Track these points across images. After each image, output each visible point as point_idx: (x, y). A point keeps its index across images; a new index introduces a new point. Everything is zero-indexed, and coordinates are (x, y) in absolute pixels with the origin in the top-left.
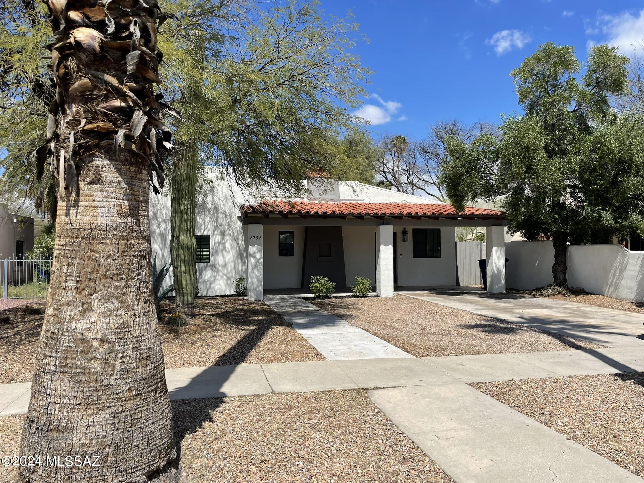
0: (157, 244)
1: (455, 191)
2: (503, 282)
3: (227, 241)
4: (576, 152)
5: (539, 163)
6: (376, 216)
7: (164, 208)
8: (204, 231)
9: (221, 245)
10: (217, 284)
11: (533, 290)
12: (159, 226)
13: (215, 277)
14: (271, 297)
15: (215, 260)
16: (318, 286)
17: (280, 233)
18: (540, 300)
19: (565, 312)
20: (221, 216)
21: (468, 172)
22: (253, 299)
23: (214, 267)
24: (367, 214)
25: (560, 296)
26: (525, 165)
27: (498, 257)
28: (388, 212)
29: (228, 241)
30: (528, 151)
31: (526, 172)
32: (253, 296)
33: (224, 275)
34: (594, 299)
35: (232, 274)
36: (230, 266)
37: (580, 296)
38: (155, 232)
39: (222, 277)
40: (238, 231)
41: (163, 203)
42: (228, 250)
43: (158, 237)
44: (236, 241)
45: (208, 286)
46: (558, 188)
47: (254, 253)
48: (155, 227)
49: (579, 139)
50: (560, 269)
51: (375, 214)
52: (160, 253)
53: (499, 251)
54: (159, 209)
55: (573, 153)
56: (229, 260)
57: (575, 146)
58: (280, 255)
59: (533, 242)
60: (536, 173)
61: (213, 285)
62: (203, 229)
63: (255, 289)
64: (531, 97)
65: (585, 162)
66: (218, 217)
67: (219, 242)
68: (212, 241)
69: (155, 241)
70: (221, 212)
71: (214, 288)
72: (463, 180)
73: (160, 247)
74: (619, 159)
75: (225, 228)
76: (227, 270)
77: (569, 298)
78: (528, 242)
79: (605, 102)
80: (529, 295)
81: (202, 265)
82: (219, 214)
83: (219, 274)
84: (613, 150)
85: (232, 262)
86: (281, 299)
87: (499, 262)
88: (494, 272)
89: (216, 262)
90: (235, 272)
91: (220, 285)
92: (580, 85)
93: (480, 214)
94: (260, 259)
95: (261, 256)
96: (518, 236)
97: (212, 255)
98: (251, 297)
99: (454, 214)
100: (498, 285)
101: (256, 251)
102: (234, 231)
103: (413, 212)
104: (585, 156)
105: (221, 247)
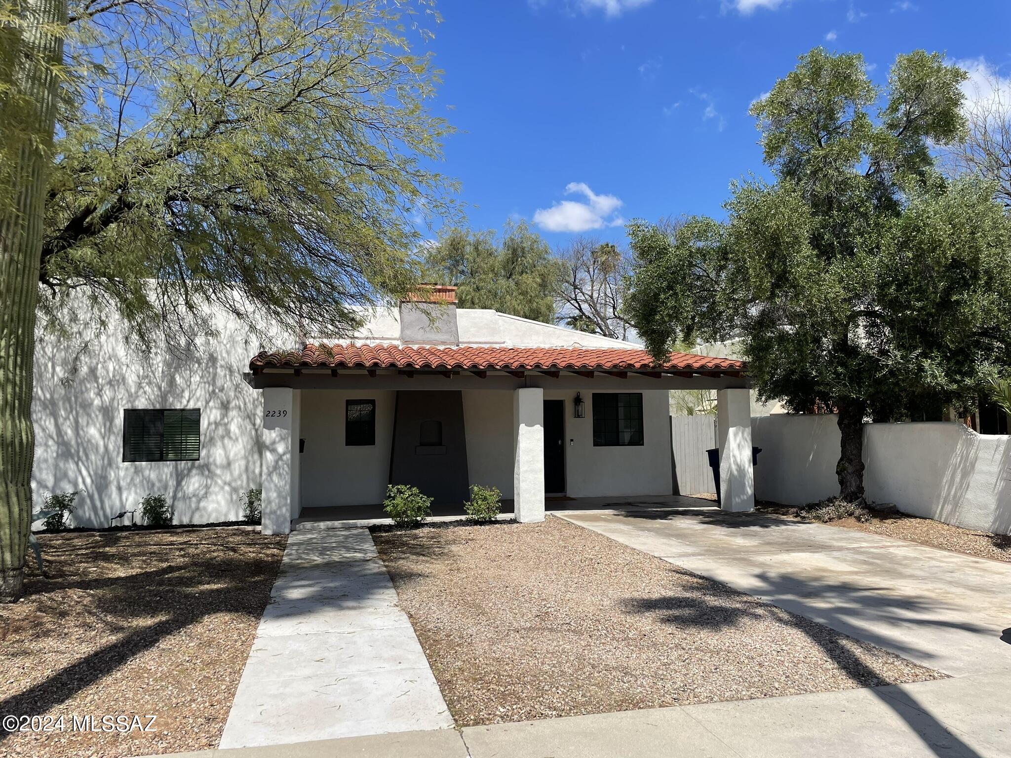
0: (95, 426)
1: (648, 323)
2: (750, 491)
3: (232, 419)
4: (873, 249)
5: (798, 267)
6: (508, 370)
7: (110, 358)
8: (188, 401)
9: (220, 428)
10: (213, 500)
11: (802, 509)
12: (99, 394)
13: (207, 487)
14: (308, 525)
15: (208, 456)
16: (398, 505)
17: (349, 403)
18: (814, 530)
19: (855, 562)
20: (222, 374)
21: (670, 287)
22: (268, 532)
23: (206, 469)
24: (491, 366)
25: (852, 520)
26: (772, 272)
27: (739, 446)
28: (530, 362)
29: (235, 420)
30: (777, 245)
31: (775, 286)
32: (270, 527)
33: (225, 483)
34: (916, 528)
35: (242, 482)
36: (238, 466)
37: (889, 521)
38: (92, 404)
39: (222, 488)
40: (254, 401)
41: (110, 350)
42: (234, 437)
43: (97, 413)
44: (250, 419)
45: (193, 506)
46: (839, 315)
47: (274, 443)
48: (92, 395)
49: (877, 224)
50: (850, 469)
51: (506, 366)
52: (101, 443)
53: (740, 434)
54: (101, 360)
55: (865, 251)
56: (236, 455)
57: (870, 237)
58: (348, 443)
59: (804, 417)
60: (794, 287)
61: (202, 504)
62: (187, 398)
63: (273, 512)
64: (786, 150)
65: (887, 266)
66: (215, 375)
67: (217, 421)
68: (204, 420)
69: (90, 422)
70: (222, 366)
71: (205, 508)
72: (663, 302)
73: (101, 433)
74: (952, 258)
75: (229, 396)
76: (231, 474)
77: (867, 524)
78: (796, 418)
79: (927, 161)
80: (796, 517)
81: (183, 465)
82: (219, 370)
83: (216, 483)
84: (940, 240)
85: (242, 458)
86: (328, 529)
87: (741, 454)
88: (732, 474)
89: (211, 460)
90: (248, 478)
91: (218, 503)
92: (877, 125)
93: (702, 366)
94: (284, 454)
95: (287, 448)
96: (777, 407)
97: (203, 447)
98: (267, 529)
99: (653, 368)
100: (739, 497)
101: (277, 439)
102: (247, 401)
103: (577, 363)
104: (888, 254)
105: (221, 431)
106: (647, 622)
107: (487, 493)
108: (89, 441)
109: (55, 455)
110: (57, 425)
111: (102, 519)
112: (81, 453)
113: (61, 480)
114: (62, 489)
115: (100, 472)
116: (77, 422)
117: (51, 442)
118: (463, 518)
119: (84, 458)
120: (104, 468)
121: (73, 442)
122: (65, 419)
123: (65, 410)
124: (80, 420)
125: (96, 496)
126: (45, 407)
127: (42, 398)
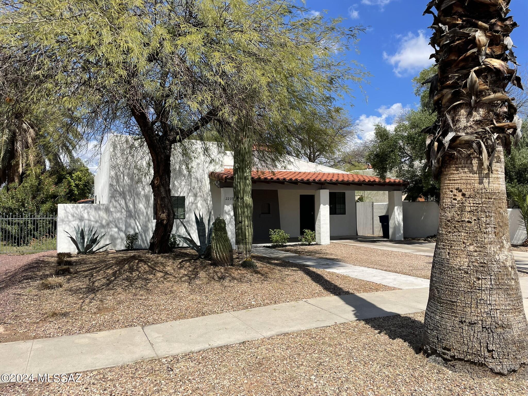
0: (142, 203)
2: (402, 232)
3: (198, 201)
8: (180, 193)
11: (427, 238)
15: (190, 217)
20: (194, 181)
23: (188, 223)
27: (398, 214)
29: (200, 202)
38: (140, 193)
39: (195, 231)
40: (207, 194)
42: (200, 209)
43: (143, 198)
44: (205, 201)
48: (140, 190)
51: (319, 181)
52: (145, 211)
53: (399, 209)
59: (419, 203)
66: (191, 181)
67: (193, 202)
68: (187, 201)
69: (140, 201)
70: (194, 178)
73: (144, 206)
75: (197, 191)
78: (415, 203)
81: (179, 221)
82: (193, 179)
83: (193, 229)
87: (399, 217)
88: (395, 224)
89: (190, 219)
94: (232, 216)
95: (233, 214)
97: (187, 213)
100: (398, 234)
101: (230, 210)
102: (204, 193)
105: (194, 206)
108: (140, 210)
109: (125, 216)
110: (126, 203)
111: (146, 245)
112: (136, 215)
113: (128, 227)
114: (129, 232)
115: (144, 224)
116: (134, 201)
117: (123, 211)
118: (300, 243)
119: (138, 218)
120: (146, 222)
121: (133, 211)
122: (129, 200)
123: (129, 196)
124: (136, 201)
125: (143, 235)
126: (120, 195)
127: (119, 190)
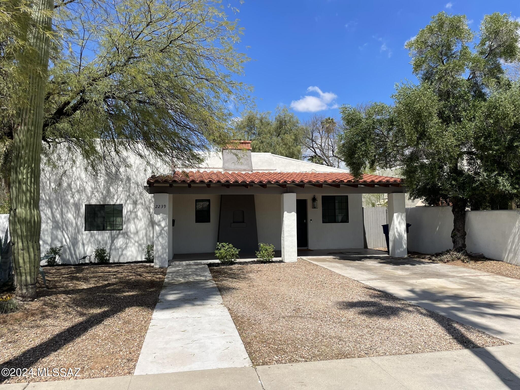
0: (71, 213)
1: (351, 159)
2: (405, 246)
3: (139, 209)
4: (471, 118)
5: (431, 128)
6: (278, 184)
7: (78, 179)
8: (117, 200)
9: (133, 214)
10: (129, 250)
11: (433, 256)
12: (73, 197)
13: (127, 244)
14: (177, 263)
15: (127, 228)
16: (222, 253)
17: (197, 201)
18: (439, 267)
19: (461, 283)
21: (363, 140)
22: (157, 266)
23: (126, 235)
24: (269, 182)
25: (459, 262)
26: (417, 131)
27: (399, 223)
28: (289, 180)
29: (140, 210)
30: (420, 117)
31: (419, 139)
32: (158, 264)
33: (135, 242)
34: (494, 266)
35: (144, 241)
36: (142, 233)
37: (480, 262)
38: (69, 202)
39: (134, 244)
40: (149, 200)
41: (78, 175)
42: (140, 219)
43: (72, 206)
44: (147, 209)
45: (120, 253)
46: (453, 154)
47: (160, 221)
48: (69, 197)
49: (474, 105)
50: (459, 235)
51: (277, 182)
52: (74, 222)
53: (400, 217)
54: (73, 180)
55: (467, 119)
56: (141, 227)
57: (470, 112)
58: (197, 221)
59: (434, 208)
60: (429, 139)
61: (124, 252)
63: (159, 256)
64: (425, 66)
65: (479, 128)
66: (130, 187)
67: (131, 210)
68: (124, 210)
69: (69, 211)
70: (133, 183)
71: (126, 254)
72: (359, 148)
73: (74, 216)
74: (514, 123)
75: (137, 198)
76: (139, 237)
77: (468, 264)
78: (429, 208)
79: (500, 71)
80: (429, 260)
81: (114, 233)
82: (132, 185)
83: (131, 242)
84: (508, 114)
85: (144, 229)
86: (187, 265)
87: (400, 227)
88: (395, 237)
89: (128, 230)
90: (147, 239)
91: (132, 252)
92: (474, 53)
93: (380, 181)
94: (165, 227)
95: (166, 224)
96: (420, 203)
97: (124, 223)
98: (156, 265)
99: (354, 182)
100: (399, 249)
101: (161, 220)
102: (146, 200)
103: (314, 180)
104: (480, 121)
105: (133, 215)
106: (351, 314)
107: (268, 247)
108: (68, 220)
109: (51, 227)
110: (52, 212)
111: (75, 259)
112: (64, 227)
113: (54, 240)
114: (55, 245)
115: (73, 236)
116: (62, 211)
117: (49, 221)
118: (255, 259)
119: (66, 229)
120: (75, 234)
121: (60, 221)
122: (56, 210)
123: (56, 205)
124: (63, 210)
125: (72, 248)
126: (46, 203)
127: (45, 199)
